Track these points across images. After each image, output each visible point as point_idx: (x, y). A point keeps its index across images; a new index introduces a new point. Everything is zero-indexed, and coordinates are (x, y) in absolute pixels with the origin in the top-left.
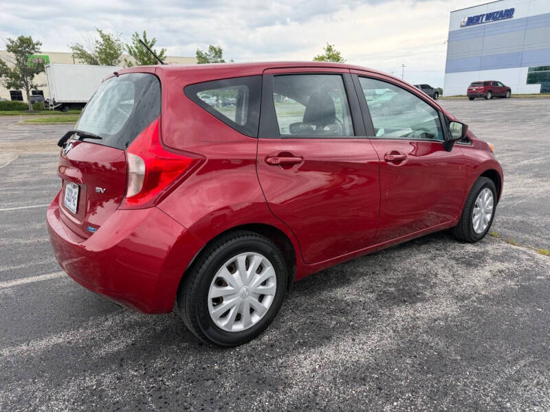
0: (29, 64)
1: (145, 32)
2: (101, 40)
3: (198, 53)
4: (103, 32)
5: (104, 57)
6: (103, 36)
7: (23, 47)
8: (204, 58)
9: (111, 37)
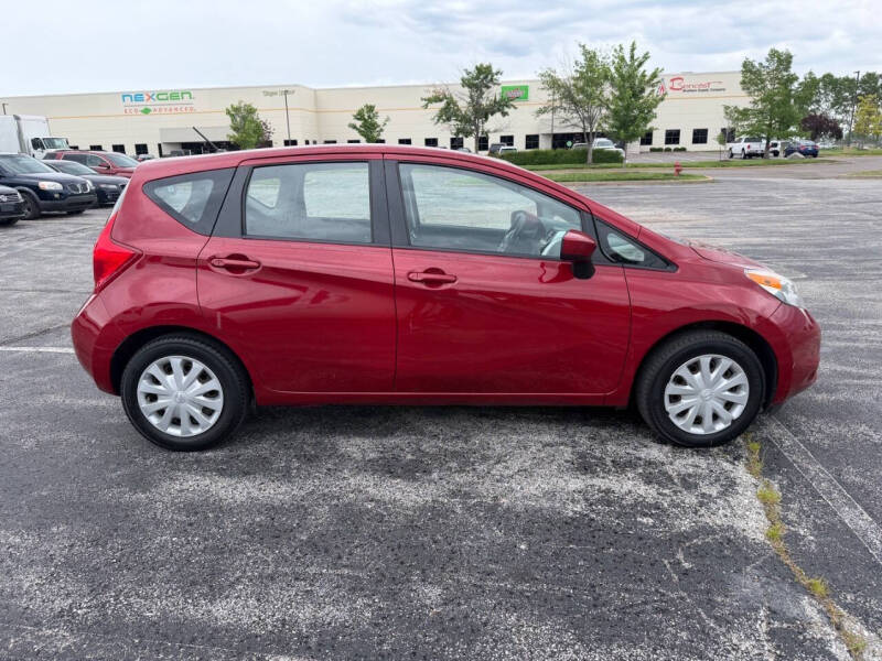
0: (484, 103)
1: (633, 44)
2: (582, 59)
3: (745, 65)
4: (587, 47)
5: (581, 84)
6: (586, 53)
7: (481, 78)
8: (755, 73)
9: (598, 54)
